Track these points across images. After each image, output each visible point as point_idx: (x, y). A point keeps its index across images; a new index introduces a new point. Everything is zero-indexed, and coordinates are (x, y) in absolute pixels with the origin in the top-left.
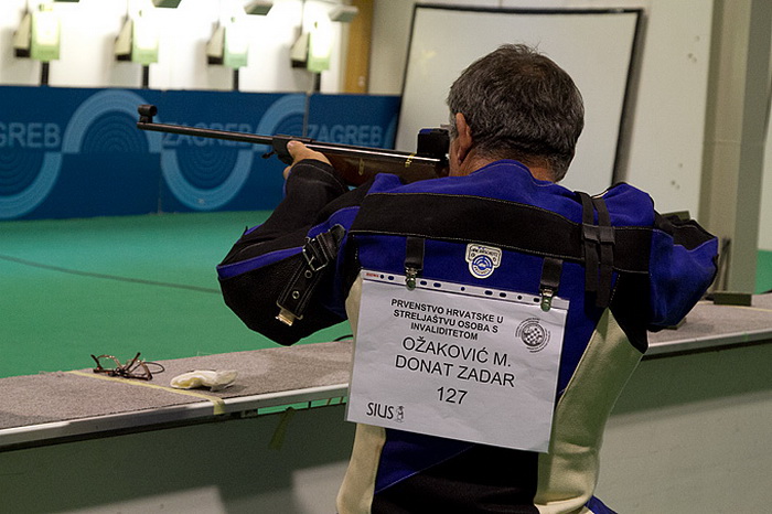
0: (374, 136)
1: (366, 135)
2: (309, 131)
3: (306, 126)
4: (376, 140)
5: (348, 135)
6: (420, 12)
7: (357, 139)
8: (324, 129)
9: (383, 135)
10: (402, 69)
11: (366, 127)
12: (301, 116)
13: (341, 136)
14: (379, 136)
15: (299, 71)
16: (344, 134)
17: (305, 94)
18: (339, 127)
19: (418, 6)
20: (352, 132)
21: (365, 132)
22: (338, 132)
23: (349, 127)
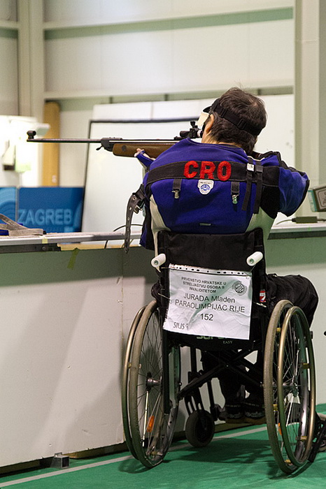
0: (66, 216)
1: (61, 216)
2: (20, 215)
3: (18, 211)
4: (68, 220)
5: (48, 217)
6: (94, 125)
7: (55, 218)
8: (30, 212)
9: (73, 216)
10: (84, 167)
11: (61, 211)
12: (14, 204)
13: (43, 218)
14: (70, 216)
15: (9, 173)
16: (45, 215)
17: (15, 188)
18: (41, 211)
19: (92, 122)
20: (51, 214)
21: (60, 214)
22: (41, 214)
23: (48, 211)
